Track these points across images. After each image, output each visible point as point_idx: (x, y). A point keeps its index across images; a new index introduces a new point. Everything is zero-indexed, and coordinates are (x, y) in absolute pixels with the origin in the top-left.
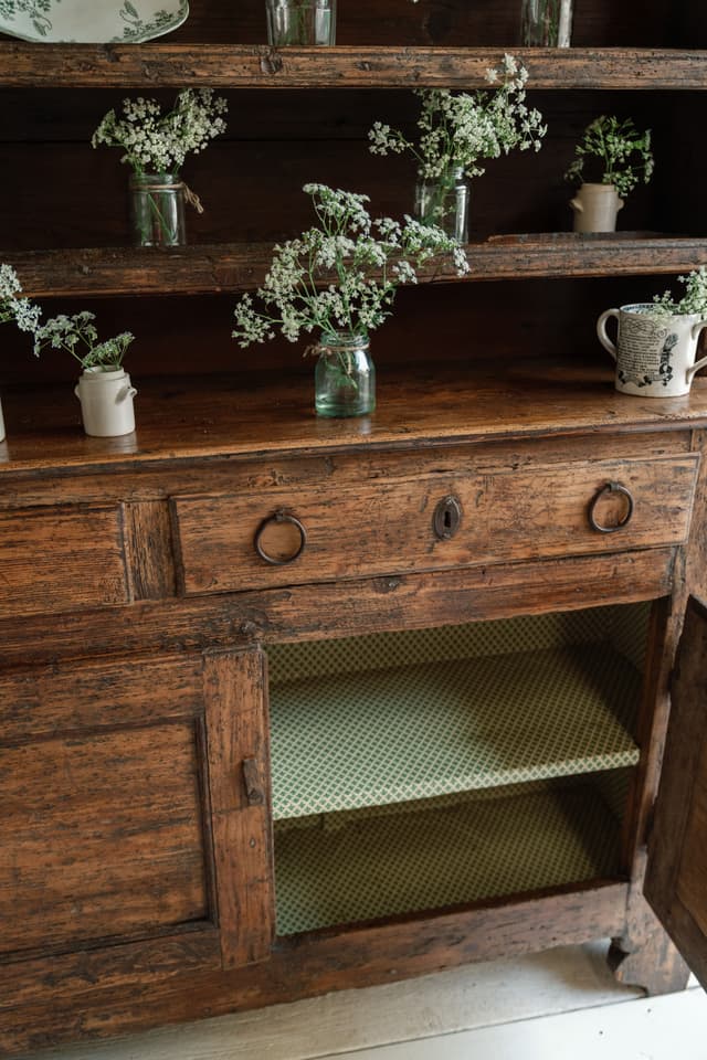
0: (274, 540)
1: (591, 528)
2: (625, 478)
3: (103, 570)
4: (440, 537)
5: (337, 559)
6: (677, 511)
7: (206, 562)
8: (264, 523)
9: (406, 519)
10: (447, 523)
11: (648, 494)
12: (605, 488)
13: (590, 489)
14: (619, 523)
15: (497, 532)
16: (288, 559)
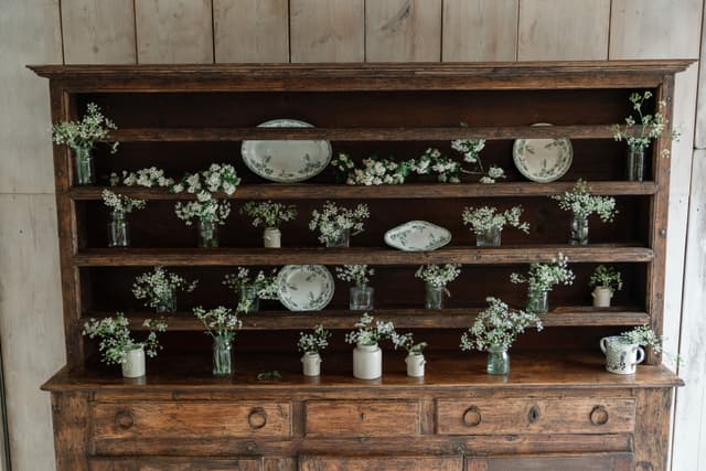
0: (470, 417)
1: (592, 423)
2: (605, 405)
3: (411, 423)
4: (531, 422)
5: (493, 426)
6: (628, 419)
7: (445, 423)
8: (467, 411)
9: (518, 414)
10: (534, 416)
11: (615, 412)
12: (596, 408)
13: (591, 408)
14: (603, 422)
15: (553, 421)
16: (475, 424)
